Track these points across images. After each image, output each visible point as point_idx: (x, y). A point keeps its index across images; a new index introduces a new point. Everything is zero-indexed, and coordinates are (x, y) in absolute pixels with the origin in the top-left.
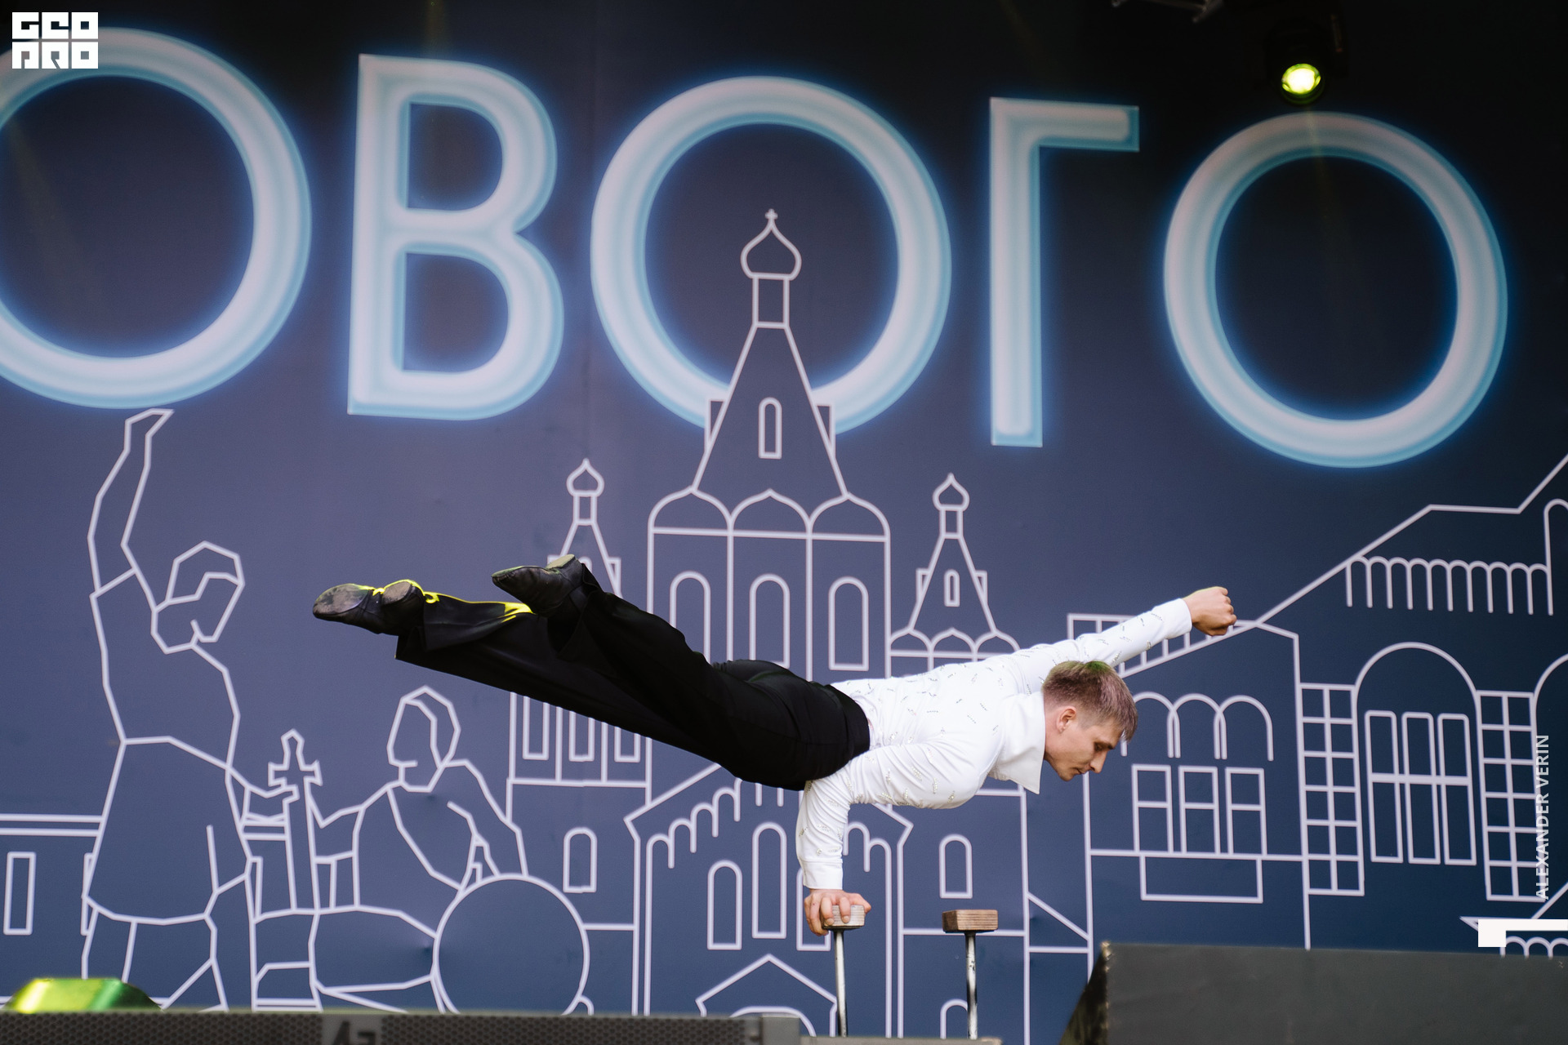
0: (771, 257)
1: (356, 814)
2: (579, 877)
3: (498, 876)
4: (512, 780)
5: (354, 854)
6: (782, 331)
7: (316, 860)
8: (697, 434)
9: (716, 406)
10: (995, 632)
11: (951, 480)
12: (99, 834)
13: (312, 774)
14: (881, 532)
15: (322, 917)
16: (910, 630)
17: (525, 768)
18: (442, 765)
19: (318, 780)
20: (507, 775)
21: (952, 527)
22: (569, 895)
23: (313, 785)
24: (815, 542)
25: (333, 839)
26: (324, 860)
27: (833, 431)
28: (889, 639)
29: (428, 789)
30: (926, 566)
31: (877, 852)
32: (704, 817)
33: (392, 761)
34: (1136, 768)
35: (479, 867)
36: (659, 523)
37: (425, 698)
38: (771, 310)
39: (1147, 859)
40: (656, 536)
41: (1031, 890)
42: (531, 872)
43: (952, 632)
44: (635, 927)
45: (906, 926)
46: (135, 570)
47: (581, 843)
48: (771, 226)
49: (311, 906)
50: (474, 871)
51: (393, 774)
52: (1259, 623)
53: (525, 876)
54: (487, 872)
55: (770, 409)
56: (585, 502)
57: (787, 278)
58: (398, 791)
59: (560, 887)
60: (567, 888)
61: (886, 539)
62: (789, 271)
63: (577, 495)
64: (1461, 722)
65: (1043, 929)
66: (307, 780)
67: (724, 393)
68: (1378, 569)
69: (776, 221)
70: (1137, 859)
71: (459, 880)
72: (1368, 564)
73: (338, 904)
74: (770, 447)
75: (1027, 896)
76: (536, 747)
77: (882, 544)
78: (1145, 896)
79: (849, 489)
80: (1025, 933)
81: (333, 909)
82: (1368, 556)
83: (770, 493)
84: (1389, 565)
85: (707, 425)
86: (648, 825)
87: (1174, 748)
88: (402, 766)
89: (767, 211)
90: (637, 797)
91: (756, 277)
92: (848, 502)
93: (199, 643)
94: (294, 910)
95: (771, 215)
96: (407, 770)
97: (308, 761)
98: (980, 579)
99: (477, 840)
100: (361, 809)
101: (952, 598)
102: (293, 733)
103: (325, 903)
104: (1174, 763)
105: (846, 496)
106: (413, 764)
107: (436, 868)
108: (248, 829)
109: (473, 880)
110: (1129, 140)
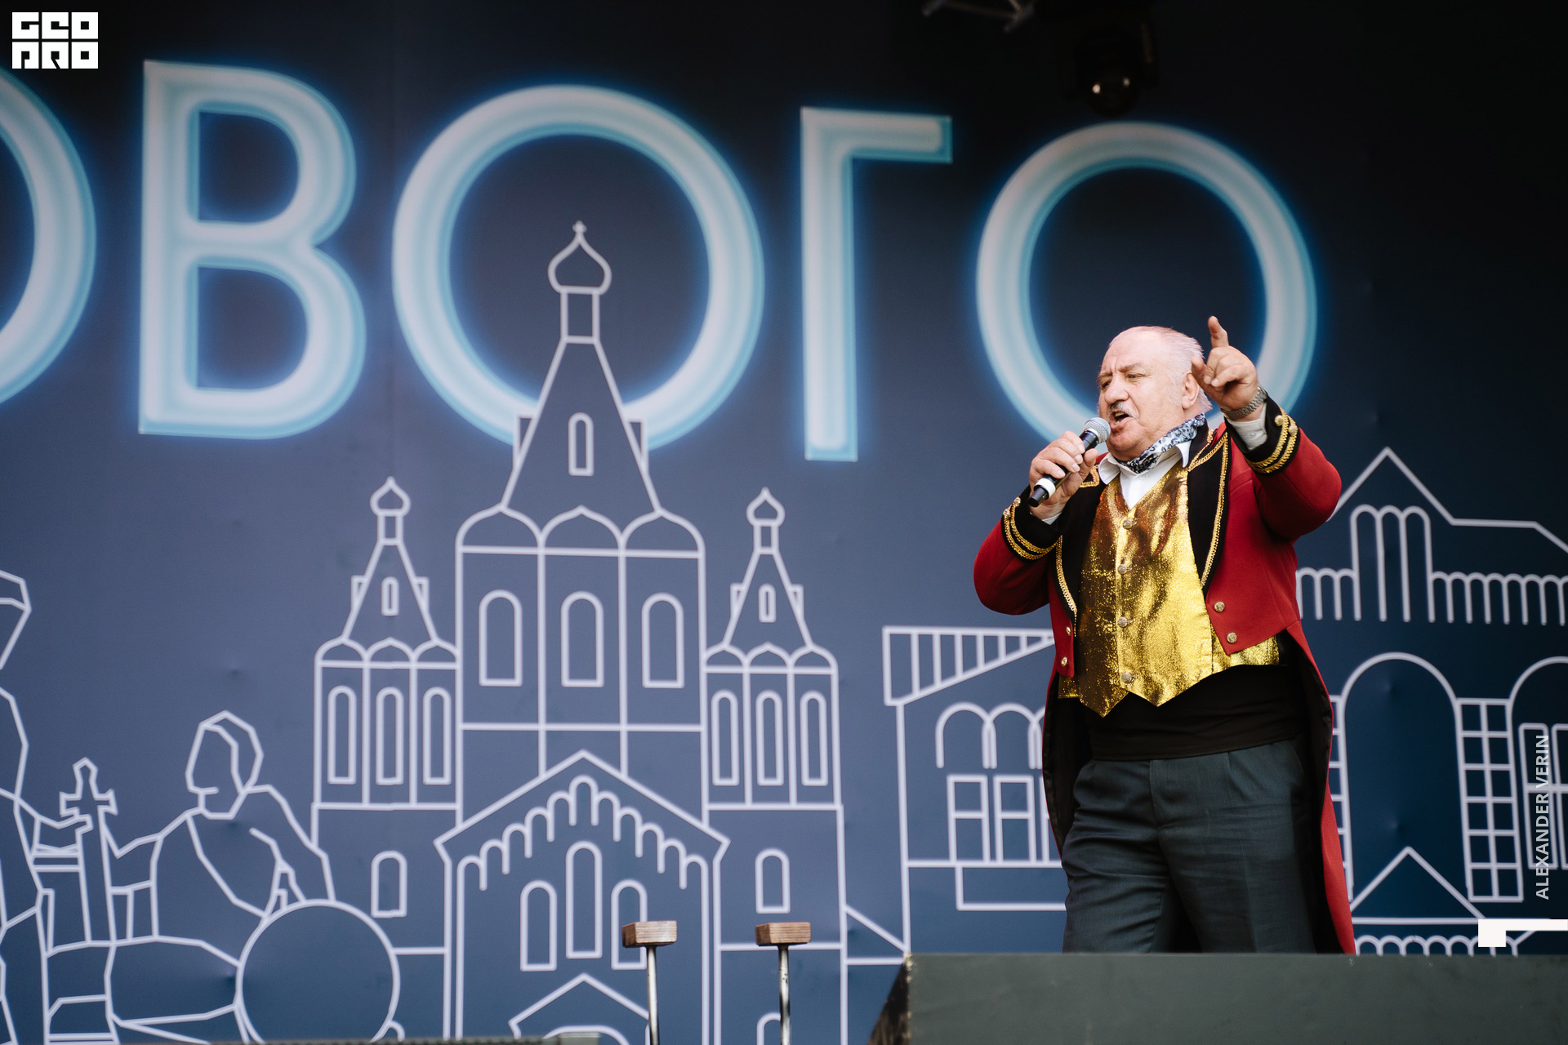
0: (579, 270)
1: (153, 844)
2: (389, 901)
3: (303, 903)
4: (318, 805)
5: (152, 883)
6: (592, 347)
7: (111, 891)
8: (506, 451)
9: (525, 423)
10: (810, 647)
11: (765, 495)
13: (106, 803)
14: (694, 547)
15: (119, 949)
16: (725, 645)
17: (331, 793)
18: (244, 791)
19: (113, 809)
20: (311, 800)
21: (766, 542)
22: (379, 921)
23: (107, 815)
24: (629, 560)
25: (130, 869)
26: (120, 890)
27: (646, 446)
28: (705, 654)
29: (230, 815)
30: (740, 580)
31: (694, 869)
32: (517, 838)
33: (192, 787)
34: (952, 779)
35: (284, 893)
36: (468, 541)
37: (225, 723)
38: (580, 325)
39: (965, 870)
40: (466, 556)
41: (849, 902)
42: (339, 898)
43: (768, 647)
44: (446, 950)
45: (724, 940)
47: (390, 867)
48: (579, 239)
49: (107, 937)
50: (279, 898)
51: (192, 801)
53: (332, 902)
54: (292, 899)
55: (581, 426)
56: (390, 522)
57: (596, 293)
58: (198, 819)
59: (368, 911)
60: (376, 913)
61: (700, 555)
62: (598, 283)
63: (382, 514)
65: (860, 940)
66: (102, 810)
67: (533, 409)
69: (587, 236)
70: (952, 870)
71: (263, 907)
73: (136, 935)
74: (581, 463)
75: (845, 909)
76: (342, 771)
77: (695, 561)
78: (961, 906)
79: (664, 505)
80: (842, 946)
81: (130, 940)
83: (581, 510)
85: (515, 442)
86: (460, 848)
87: (990, 758)
88: (202, 793)
89: (575, 223)
90: (448, 819)
91: (564, 291)
92: (662, 519)
94: (89, 942)
95: (579, 228)
96: (208, 797)
97: (102, 790)
98: (796, 593)
99: (282, 867)
100: (159, 838)
101: (767, 612)
102: (86, 762)
103: (121, 934)
104: (990, 774)
105: (659, 512)
106: (213, 790)
107: (239, 896)
108: (38, 861)
109: (277, 907)
110: (941, 151)
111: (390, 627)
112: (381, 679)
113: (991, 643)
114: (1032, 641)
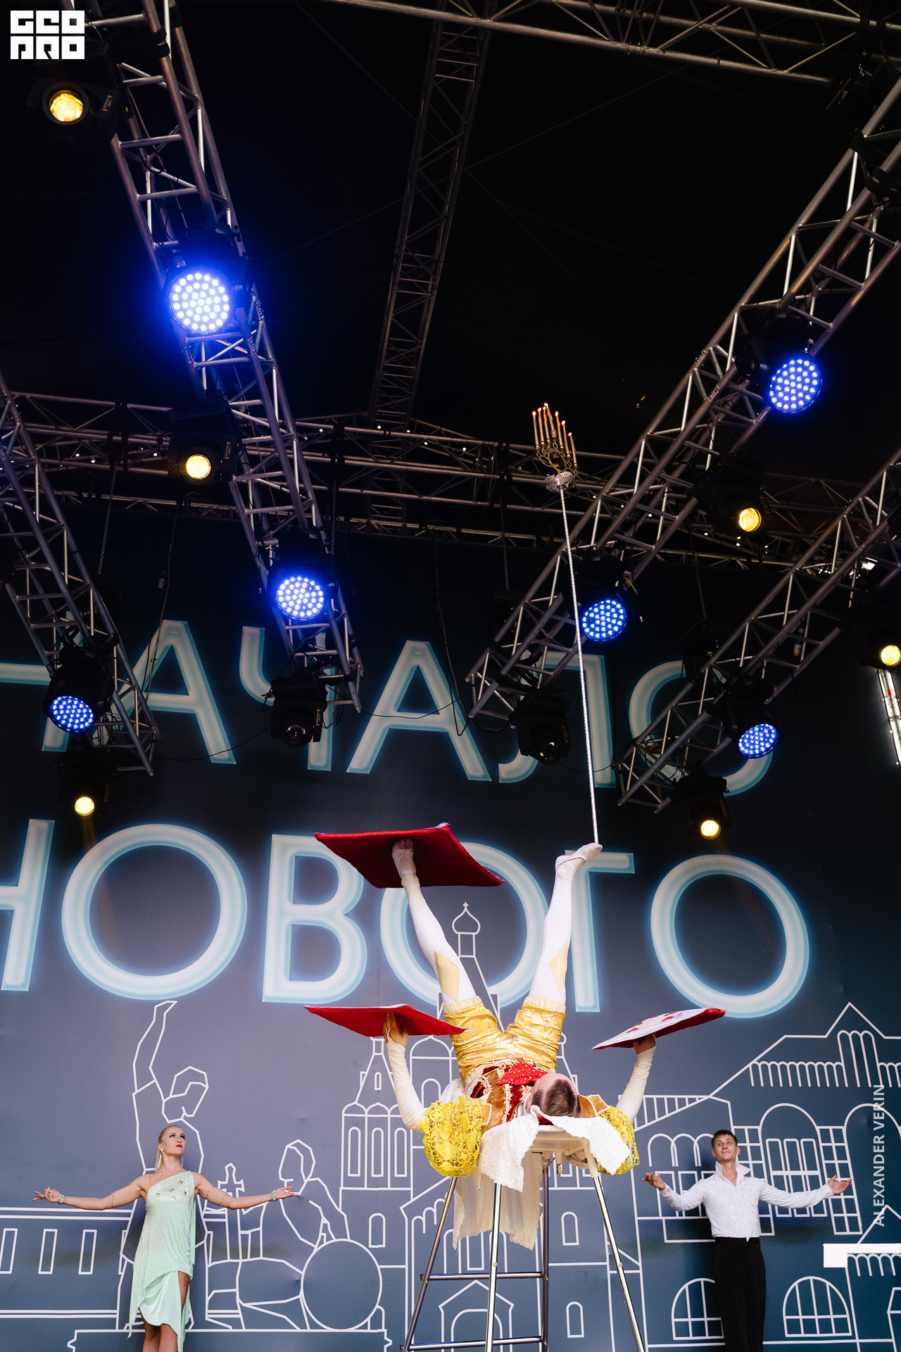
0: (466, 923)
1: (261, 1208)
2: (377, 1239)
3: (335, 1240)
4: (342, 1188)
5: (260, 1229)
6: (472, 958)
7: (240, 1232)
8: (432, 1009)
12: (130, 1219)
13: (240, 1186)
15: (244, 1264)
17: (349, 1181)
18: (306, 1180)
19: (243, 1189)
20: (339, 1185)
22: (371, 1250)
25: (250, 1221)
26: (245, 1232)
27: (499, 1007)
29: (299, 1193)
32: (441, 1207)
33: (281, 1179)
35: (325, 1234)
36: (415, 1054)
37: (297, 1145)
38: (467, 949)
39: (666, 1220)
44: (406, 1266)
46: (155, 1080)
47: (377, 1221)
48: (466, 910)
49: (238, 1257)
50: (322, 1237)
52: (711, 1096)
53: (349, 1240)
54: (329, 1238)
57: (474, 934)
59: (367, 1245)
62: (475, 931)
63: (374, 1040)
64: (812, 1142)
66: (237, 1189)
68: (765, 1067)
69: (468, 908)
70: (661, 1221)
71: (315, 1242)
72: (760, 1065)
73: (252, 1256)
76: (354, 1170)
78: (667, 1241)
80: (607, 1264)
81: (249, 1259)
82: (759, 1061)
84: (769, 1065)
86: (412, 1211)
87: (675, 1162)
88: (286, 1181)
89: (464, 903)
90: (406, 1196)
91: (459, 933)
93: (185, 1118)
94: (229, 1260)
95: (466, 905)
96: (289, 1183)
97: (238, 1179)
99: (324, 1221)
100: (264, 1204)
102: (231, 1164)
103: (245, 1256)
104: (676, 1170)
106: (291, 1180)
107: (303, 1236)
108: (206, 1216)
109: (322, 1242)
110: (630, 869)
111: (378, 1096)
112: (373, 1123)
113: (671, 1101)
114: (691, 1101)
